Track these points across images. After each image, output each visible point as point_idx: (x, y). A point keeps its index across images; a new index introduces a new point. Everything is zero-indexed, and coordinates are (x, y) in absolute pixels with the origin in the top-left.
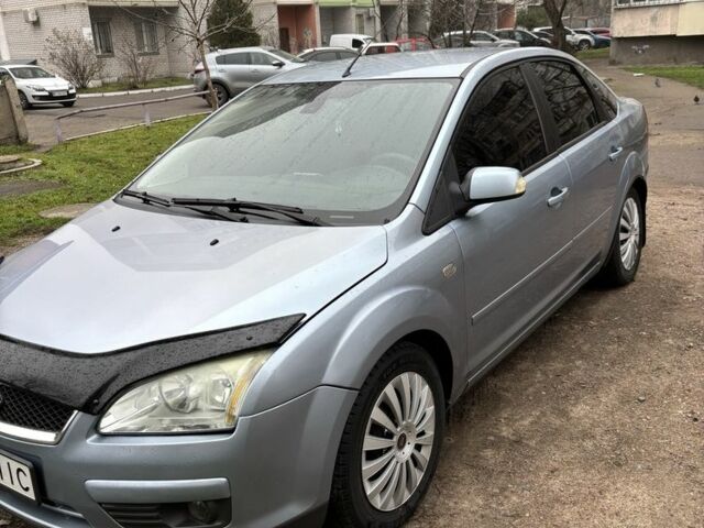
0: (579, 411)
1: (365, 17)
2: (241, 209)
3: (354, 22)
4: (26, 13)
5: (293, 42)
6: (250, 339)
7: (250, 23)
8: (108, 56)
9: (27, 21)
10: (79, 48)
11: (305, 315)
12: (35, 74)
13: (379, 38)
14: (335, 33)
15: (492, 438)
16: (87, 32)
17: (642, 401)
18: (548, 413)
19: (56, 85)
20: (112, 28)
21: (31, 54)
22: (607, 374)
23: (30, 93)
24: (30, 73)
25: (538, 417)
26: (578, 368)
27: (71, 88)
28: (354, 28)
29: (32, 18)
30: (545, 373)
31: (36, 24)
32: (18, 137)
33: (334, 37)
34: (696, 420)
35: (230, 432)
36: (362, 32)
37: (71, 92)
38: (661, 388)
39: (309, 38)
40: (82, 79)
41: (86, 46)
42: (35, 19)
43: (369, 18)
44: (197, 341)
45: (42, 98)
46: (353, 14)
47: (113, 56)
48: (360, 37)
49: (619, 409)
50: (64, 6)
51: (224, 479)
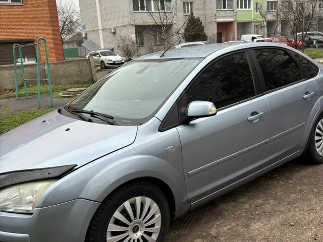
0: (256, 226)
1: (259, 26)
2: (95, 116)
3: (253, 29)
4: (111, 29)
5: (223, 38)
6: (49, 174)
7: (203, 31)
8: (141, 46)
9: (111, 32)
10: (130, 43)
11: (76, 165)
12: (110, 54)
13: (266, 36)
14: (244, 34)
15: (205, 234)
16: (133, 37)
17: (291, 225)
18: (240, 225)
19: (116, 59)
20: (144, 35)
21: (112, 46)
22: (282, 209)
23: (106, 62)
24: (108, 54)
25: (234, 227)
26: (269, 204)
27: (122, 60)
28: (253, 31)
29: (113, 31)
30: (251, 205)
31: (114, 33)
32: (93, 80)
33: (243, 36)
34: (315, 239)
35: (31, 214)
36: (257, 34)
37: (122, 61)
38: (308, 220)
39: (231, 37)
40: (130, 56)
41: (132, 42)
42: (114, 31)
43: (261, 27)
44: (30, 172)
45: (111, 64)
46: (253, 25)
47: (144, 46)
48: (256, 36)
49: (278, 227)
50: (125, 26)
51: (28, 235)
